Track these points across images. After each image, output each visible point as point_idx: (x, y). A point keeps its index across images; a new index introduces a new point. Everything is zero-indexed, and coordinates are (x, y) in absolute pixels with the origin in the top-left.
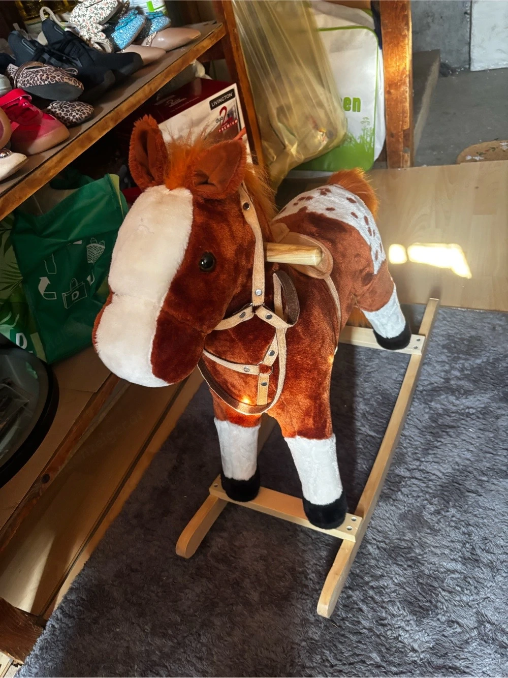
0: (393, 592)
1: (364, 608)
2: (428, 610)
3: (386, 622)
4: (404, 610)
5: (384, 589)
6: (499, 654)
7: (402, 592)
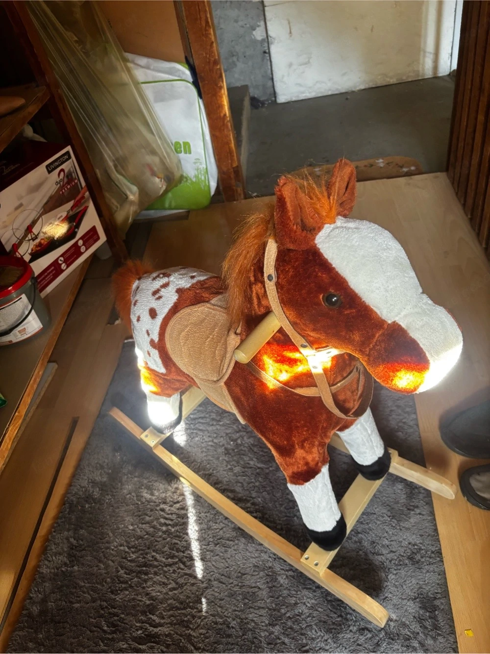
0: (308, 617)
1: (287, 640)
2: (340, 625)
3: (307, 647)
4: (321, 631)
5: (300, 616)
6: (405, 647)
7: (315, 614)
